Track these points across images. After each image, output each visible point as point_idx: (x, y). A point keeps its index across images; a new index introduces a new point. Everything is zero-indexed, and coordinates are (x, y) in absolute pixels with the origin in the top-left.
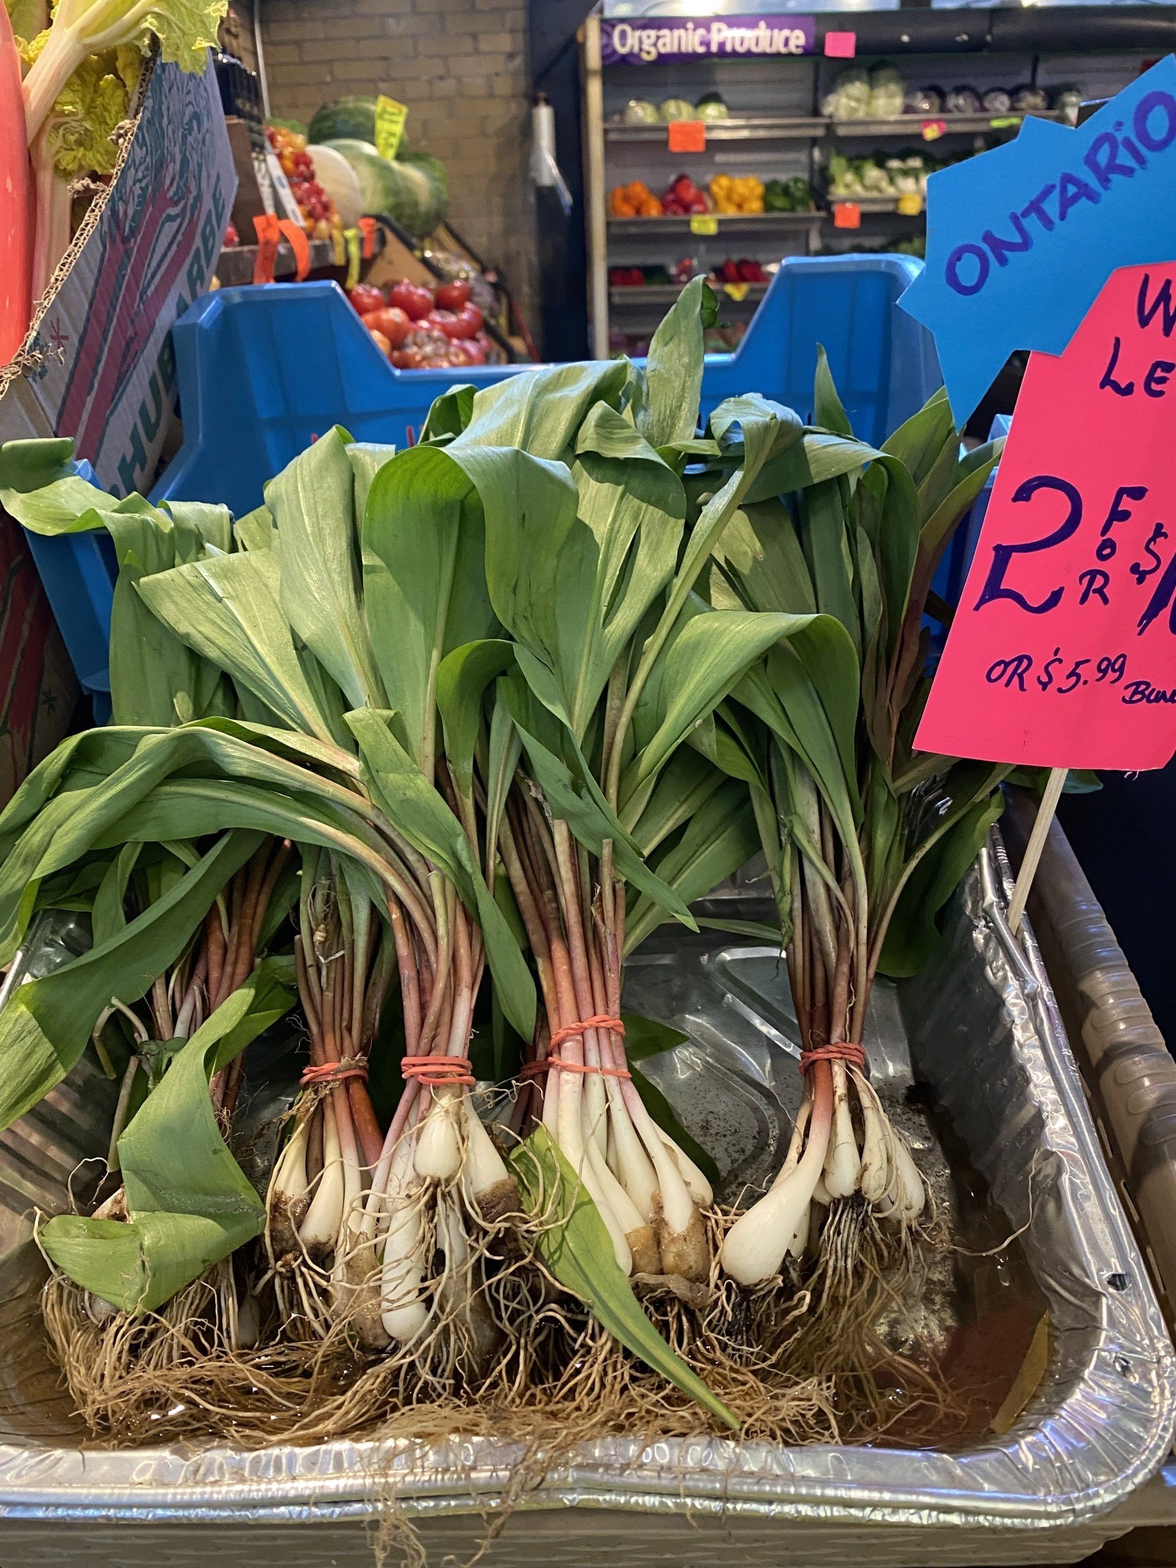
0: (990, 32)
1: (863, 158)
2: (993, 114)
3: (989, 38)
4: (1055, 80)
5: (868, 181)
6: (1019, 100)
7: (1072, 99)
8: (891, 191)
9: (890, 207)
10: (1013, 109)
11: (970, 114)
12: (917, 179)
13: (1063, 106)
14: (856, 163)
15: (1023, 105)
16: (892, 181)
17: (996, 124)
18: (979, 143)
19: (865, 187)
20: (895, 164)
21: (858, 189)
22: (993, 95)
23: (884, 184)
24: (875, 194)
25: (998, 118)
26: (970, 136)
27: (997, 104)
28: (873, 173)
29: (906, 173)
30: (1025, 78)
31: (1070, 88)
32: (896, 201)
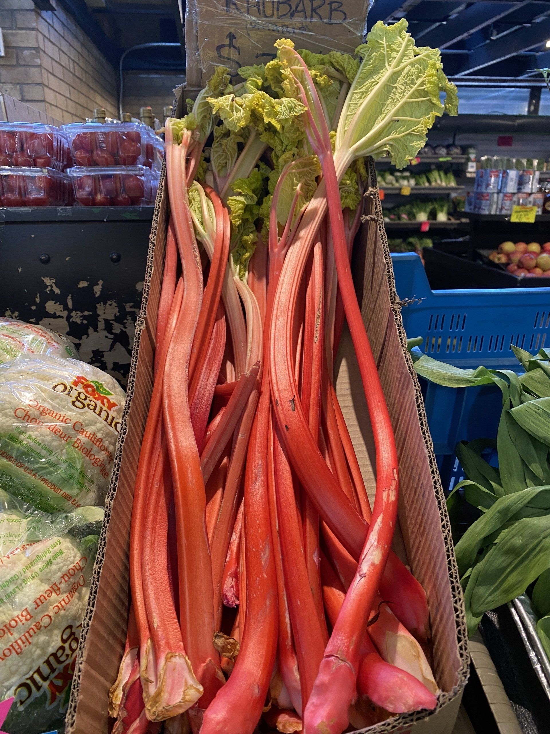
0: (439, 123)
1: (385, 171)
2: (439, 156)
3: (439, 126)
4: (464, 143)
5: (387, 181)
6: (450, 151)
7: (471, 151)
8: (397, 185)
9: (397, 192)
10: (448, 154)
11: (430, 155)
12: (408, 181)
13: (468, 153)
14: (382, 173)
15: (452, 152)
16: (397, 181)
17: (441, 159)
18: (433, 167)
19: (387, 183)
20: (398, 174)
21: (383, 184)
22: (439, 148)
23: (394, 182)
24: (390, 186)
25: (441, 157)
26: (430, 164)
27: (441, 152)
28: (389, 178)
29: (404, 178)
30: (451, 141)
31: (470, 146)
32: (400, 189)
